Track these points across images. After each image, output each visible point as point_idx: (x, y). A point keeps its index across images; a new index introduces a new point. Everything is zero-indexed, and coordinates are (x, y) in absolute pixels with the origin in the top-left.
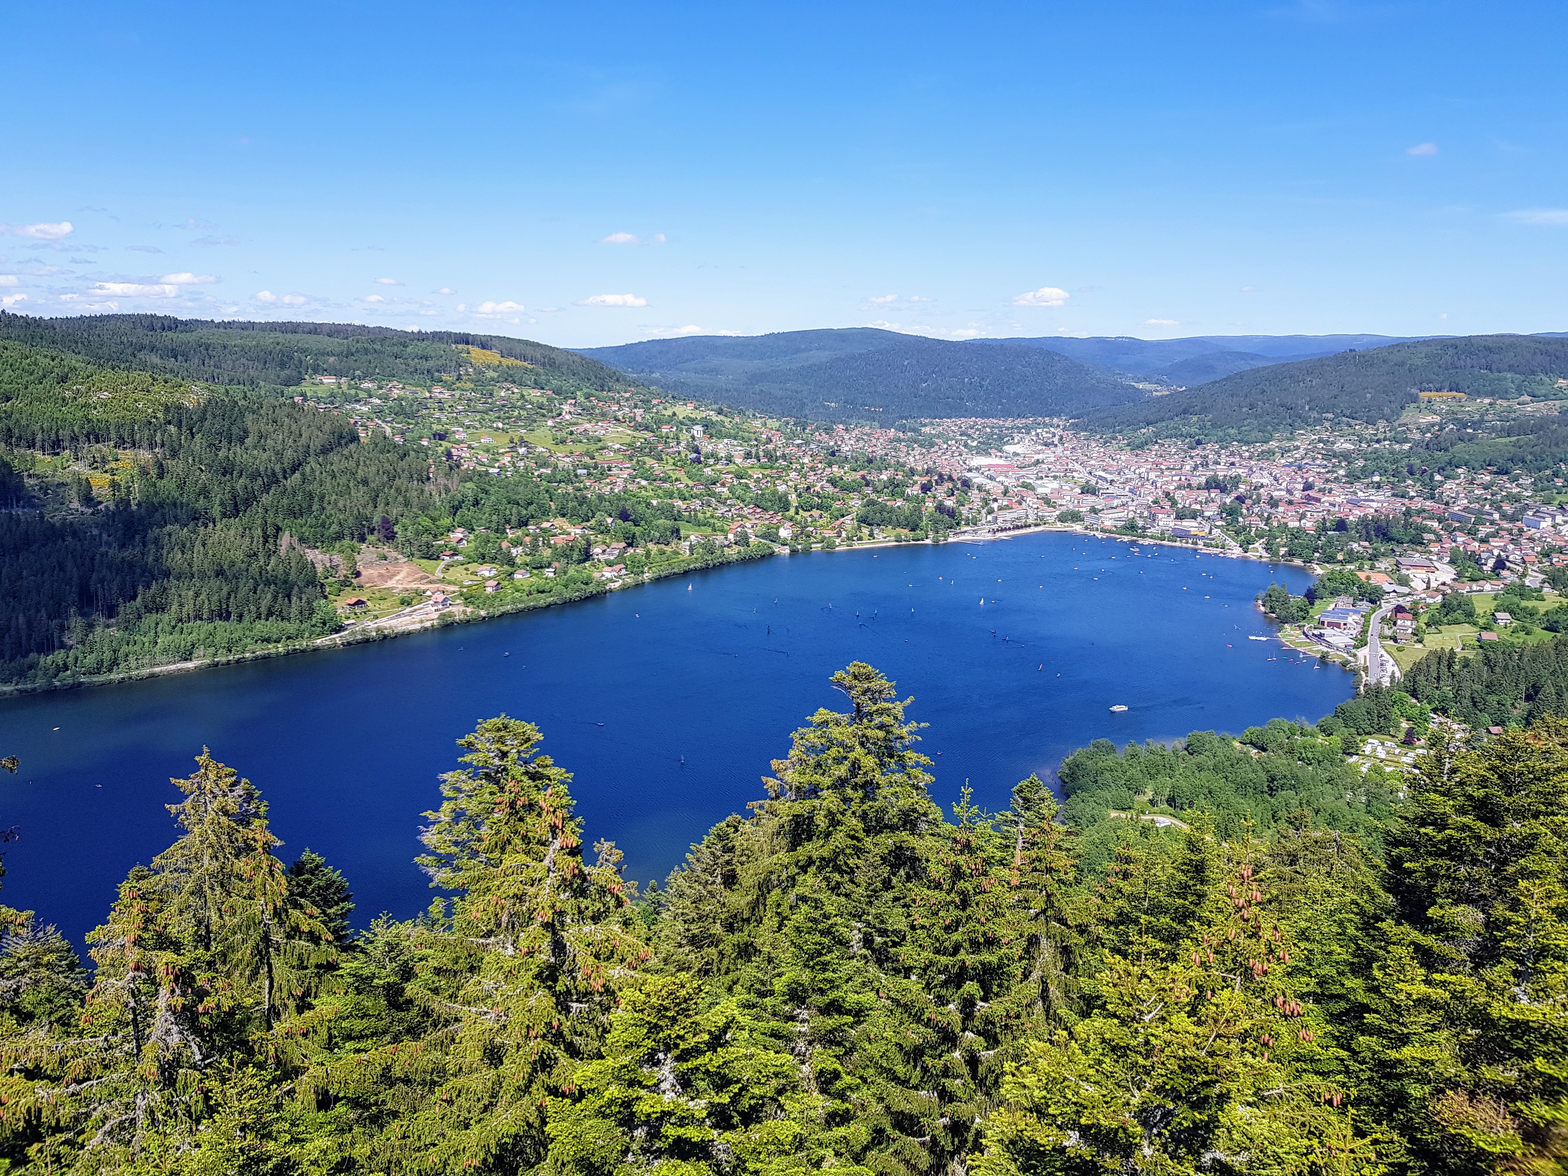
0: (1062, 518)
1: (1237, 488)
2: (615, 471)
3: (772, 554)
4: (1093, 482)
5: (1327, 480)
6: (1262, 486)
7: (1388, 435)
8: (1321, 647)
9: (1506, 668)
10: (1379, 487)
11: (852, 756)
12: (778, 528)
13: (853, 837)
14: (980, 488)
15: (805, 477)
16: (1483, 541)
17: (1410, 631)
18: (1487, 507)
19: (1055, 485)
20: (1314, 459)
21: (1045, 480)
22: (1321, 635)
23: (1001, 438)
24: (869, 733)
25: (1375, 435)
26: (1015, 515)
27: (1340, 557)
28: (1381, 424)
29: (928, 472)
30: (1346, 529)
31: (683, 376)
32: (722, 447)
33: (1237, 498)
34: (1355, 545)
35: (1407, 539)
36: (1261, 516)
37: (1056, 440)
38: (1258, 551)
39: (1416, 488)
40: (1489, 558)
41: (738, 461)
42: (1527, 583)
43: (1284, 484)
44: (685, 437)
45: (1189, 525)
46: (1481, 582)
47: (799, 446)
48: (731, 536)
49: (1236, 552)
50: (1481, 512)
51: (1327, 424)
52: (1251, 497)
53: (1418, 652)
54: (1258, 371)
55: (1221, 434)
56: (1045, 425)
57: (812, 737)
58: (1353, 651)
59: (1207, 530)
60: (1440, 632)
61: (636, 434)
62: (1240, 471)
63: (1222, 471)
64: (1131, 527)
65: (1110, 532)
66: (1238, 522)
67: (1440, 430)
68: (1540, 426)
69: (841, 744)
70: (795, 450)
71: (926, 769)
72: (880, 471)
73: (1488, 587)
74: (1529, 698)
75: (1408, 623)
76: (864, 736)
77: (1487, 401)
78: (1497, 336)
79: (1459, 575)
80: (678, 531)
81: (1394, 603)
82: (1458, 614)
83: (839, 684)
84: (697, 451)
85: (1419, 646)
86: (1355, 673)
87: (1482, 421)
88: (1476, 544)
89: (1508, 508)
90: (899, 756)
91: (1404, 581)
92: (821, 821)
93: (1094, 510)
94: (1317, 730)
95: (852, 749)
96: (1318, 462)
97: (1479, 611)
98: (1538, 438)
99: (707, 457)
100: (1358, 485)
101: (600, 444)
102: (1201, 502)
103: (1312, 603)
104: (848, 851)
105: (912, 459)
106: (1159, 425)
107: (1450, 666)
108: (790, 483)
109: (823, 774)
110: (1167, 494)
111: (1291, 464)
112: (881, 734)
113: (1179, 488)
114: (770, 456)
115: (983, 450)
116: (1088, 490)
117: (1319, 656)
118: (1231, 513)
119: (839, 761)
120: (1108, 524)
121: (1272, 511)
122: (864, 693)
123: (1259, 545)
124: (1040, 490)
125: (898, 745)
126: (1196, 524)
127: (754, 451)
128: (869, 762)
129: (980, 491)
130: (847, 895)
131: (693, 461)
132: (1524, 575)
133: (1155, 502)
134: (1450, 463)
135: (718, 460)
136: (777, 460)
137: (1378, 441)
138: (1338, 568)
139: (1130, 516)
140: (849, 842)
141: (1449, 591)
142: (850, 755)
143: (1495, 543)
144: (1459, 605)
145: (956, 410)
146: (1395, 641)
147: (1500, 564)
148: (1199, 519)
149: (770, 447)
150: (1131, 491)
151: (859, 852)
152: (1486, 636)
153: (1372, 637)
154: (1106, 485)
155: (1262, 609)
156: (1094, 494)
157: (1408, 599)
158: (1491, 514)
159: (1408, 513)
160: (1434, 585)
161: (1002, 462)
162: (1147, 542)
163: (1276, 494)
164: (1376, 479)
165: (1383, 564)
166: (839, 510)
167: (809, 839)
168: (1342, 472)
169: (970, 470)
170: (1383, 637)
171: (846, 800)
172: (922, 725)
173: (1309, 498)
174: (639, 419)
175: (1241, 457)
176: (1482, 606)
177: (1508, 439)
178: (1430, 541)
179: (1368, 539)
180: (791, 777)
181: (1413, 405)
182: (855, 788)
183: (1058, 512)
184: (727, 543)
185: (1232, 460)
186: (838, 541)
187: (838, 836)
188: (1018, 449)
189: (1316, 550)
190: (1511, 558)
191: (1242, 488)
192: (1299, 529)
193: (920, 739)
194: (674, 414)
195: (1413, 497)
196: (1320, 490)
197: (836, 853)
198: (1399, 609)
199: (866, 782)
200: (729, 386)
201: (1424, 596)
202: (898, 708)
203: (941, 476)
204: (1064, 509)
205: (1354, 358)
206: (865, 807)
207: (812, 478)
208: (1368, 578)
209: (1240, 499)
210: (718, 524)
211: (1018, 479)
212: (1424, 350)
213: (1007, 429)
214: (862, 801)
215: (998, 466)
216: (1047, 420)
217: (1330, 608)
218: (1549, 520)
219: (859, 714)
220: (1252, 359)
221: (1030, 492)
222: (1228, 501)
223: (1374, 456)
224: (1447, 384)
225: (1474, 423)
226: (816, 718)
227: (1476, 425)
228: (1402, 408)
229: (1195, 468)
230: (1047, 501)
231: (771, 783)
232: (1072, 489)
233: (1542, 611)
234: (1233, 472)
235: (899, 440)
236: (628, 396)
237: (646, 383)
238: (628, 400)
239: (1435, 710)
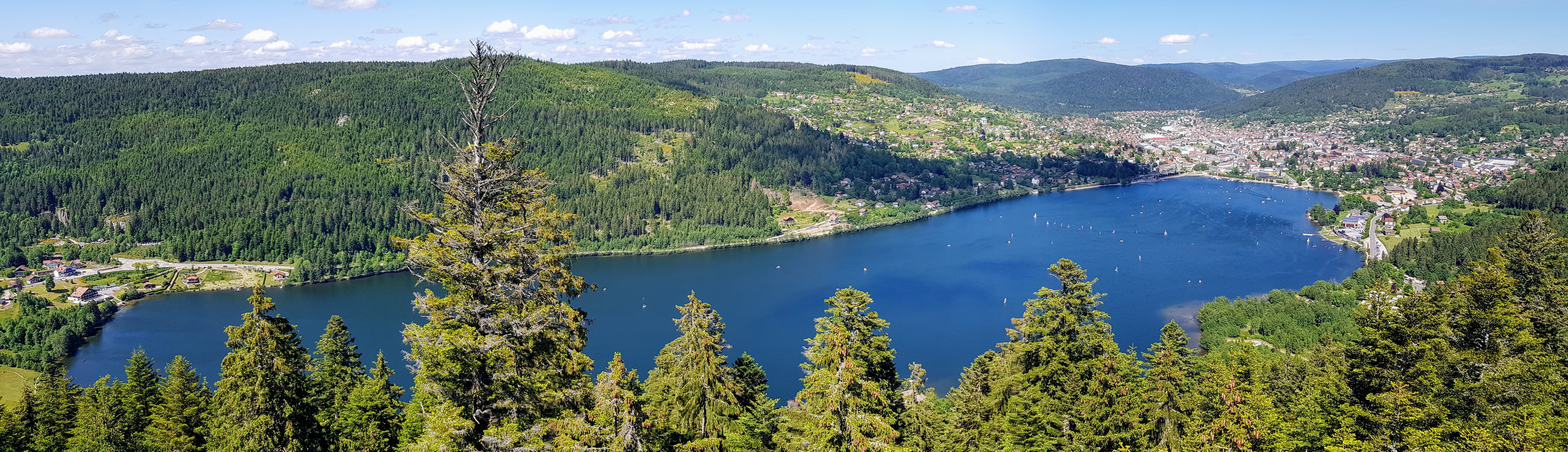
0: (1196, 169)
1: (1294, 148)
2: (935, 145)
3: (1027, 194)
4: (1213, 147)
5: (1345, 143)
6: (1309, 147)
7: (1378, 116)
8: (1343, 239)
9: (1445, 247)
10: (1374, 146)
11: (1061, 315)
12: (1031, 179)
13: (1063, 364)
14: (1149, 152)
15: (1047, 147)
16: (1431, 175)
17: (1392, 228)
18: (1433, 156)
19: (1192, 149)
20: (1337, 131)
21: (1186, 147)
22: (1343, 232)
23: (1160, 122)
24: (1071, 301)
25: (1371, 116)
26: (1169, 167)
27: (1353, 187)
28: (1374, 110)
29: (1118, 143)
30: (1356, 171)
31: (976, 89)
32: (998, 130)
33: (1295, 154)
34: (1361, 180)
35: (1390, 175)
36: (1308, 164)
37: (1192, 123)
38: (1307, 185)
39: (1394, 146)
40: (1435, 185)
41: (1007, 138)
42: (1456, 199)
43: (1321, 146)
44: (976, 124)
45: (1269, 171)
46: (1431, 199)
47: (1043, 129)
48: (1002, 183)
49: (1295, 185)
50: (1430, 159)
51: (1344, 111)
52: (1302, 154)
53: (1397, 240)
54: (1305, 81)
55: (1285, 118)
56: (1185, 114)
57: (1038, 304)
58: (1362, 240)
59: (1278, 173)
60: (1409, 228)
61: (947, 123)
62: (1296, 139)
63: (1286, 139)
64: (1235, 173)
65: (1224, 176)
66: (1295, 168)
67: (1407, 112)
68: (1460, 110)
69: (1055, 309)
70: (1041, 132)
71: (1106, 321)
72: (1090, 143)
73: (1434, 201)
74: (1458, 264)
75: (1391, 223)
76: (1068, 302)
77: (1432, 96)
78: (1436, 59)
79: (1419, 195)
80: (971, 180)
81: (1383, 212)
82: (1418, 218)
83: (1053, 271)
84: (983, 133)
85: (1397, 236)
86: (1362, 253)
87: (1429, 107)
88: (1428, 177)
89: (1444, 156)
90: (1090, 314)
91: (1388, 200)
92: (1043, 355)
93: (1214, 163)
94: (1342, 286)
95: (1061, 311)
96: (1340, 133)
97: (1429, 215)
98: (1460, 116)
99: (989, 136)
100: (1362, 145)
101: (926, 129)
102: (1274, 157)
103: (1338, 214)
104: (1059, 372)
105: (1109, 136)
106: (1250, 113)
107: (1414, 247)
108: (1038, 152)
109: (1045, 326)
110: (1255, 153)
111: (1325, 134)
112: (1079, 301)
113: (1262, 149)
114: (1026, 136)
115: (1150, 129)
116: (1211, 152)
117: (1342, 244)
118: (1292, 163)
119: (1053, 318)
120: (1222, 171)
121: (1315, 161)
122: (1068, 277)
123: (1307, 181)
124: (1183, 153)
125: (1089, 307)
126: (1272, 170)
127: (1016, 132)
128: (1071, 318)
129: (1149, 153)
130: (1059, 399)
131: (981, 139)
132: (1454, 194)
133: (1248, 158)
134: (1412, 132)
135: (995, 138)
136: (1030, 138)
137: (1372, 120)
138: (1352, 193)
139: (1235, 166)
140: (1060, 366)
141: (1413, 205)
142: (1059, 315)
143: (1438, 176)
144: (1419, 212)
145: (1134, 106)
146: (1384, 234)
147: (1441, 188)
148: (1274, 167)
149: (1026, 130)
150: (1235, 152)
151: (1066, 372)
152: (1434, 229)
153: (1371, 231)
154: (1221, 149)
155: (1310, 217)
156: (1214, 153)
157: (1391, 209)
158: (1435, 160)
159: (1390, 161)
160: (1405, 201)
161: (1161, 136)
162: (1244, 181)
163: (1316, 151)
164: (1372, 141)
165: (1377, 190)
166: (1066, 167)
167: (1036, 365)
168: (1353, 138)
169: (1143, 142)
170: (1377, 232)
171: (1057, 342)
173: (1335, 153)
174: (949, 114)
175: (1296, 130)
176: (1431, 213)
177: (1444, 117)
178: (1402, 176)
179: (1368, 176)
180: (1025, 329)
181: (1391, 99)
182: (1063, 334)
183: (1194, 165)
184: (1000, 187)
185: (1291, 132)
186: (1066, 186)
187: (1053, 364)
188: (1170, 128)
189: (1339, 183)
190: (1447, 185)
191: (1298, 149)
192: (1330, 172)
193: (1102, 303)
194: (970, 111)
195: (1392, 152)
196: (1341, 149)
197: (1053, 374)
198: (1386, 216)
199: (1070, 331)
200: (1002, 94)
201: (1399, 207)
202: (1089, 285)
203: (1126, 145)
204: (1197, 163)
205: (1358, 73)
206: (1070, 345)
207: (1051, 148)
208: (1369, 198)
209: (1297, 155)
210: (995, 176)
211: (1170, 146)
212: (1396, 67)
213: (1164, 117)
214: (1068, 342)
215: (1159, 138)
216: (1186, 111)
217: (1348, 216)
218: (1467, 162)
219: (1065, 290)
220: (1302, 74)
221: (1178, 154)
222: (1290, 156)
223: (1370, 128)
224: (1409, 87)
225: (1425, 108)
226: (1040, 293)
227: (1426, 110)
228: (1386, 101)
229: (1271, 137)
230: (1187, 159)
231: (1013, 332)
232: (1202, 151)
233: (1464, 214)
234: (1292, 139)
235: (1101, 125)
236: (943, 100)
237: (954, 92)
238: (943, 103)
239: (1407, 273)
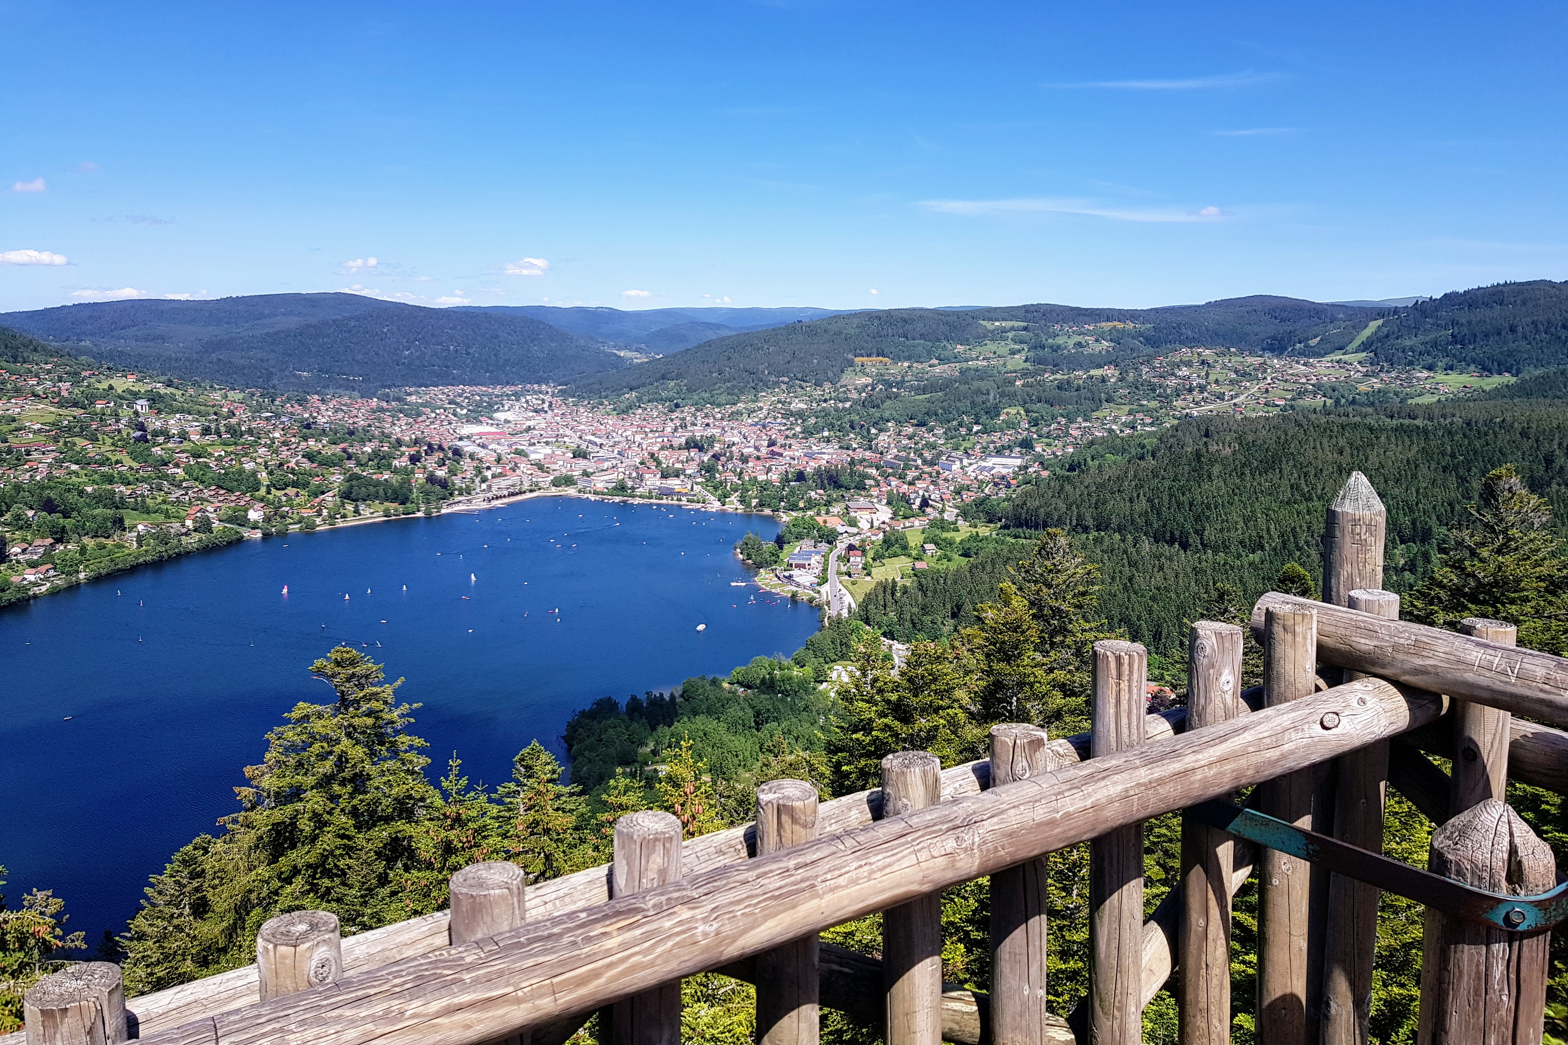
0: (556, 483)
1: (712, 447)
2: (35, 455)
3: (240, 539)
4: (584, 447)
5: (787, 437)
6: (734, 444)
7: (833, 395)
8: (791, 587)
9: (935, 591)
10: (828, 441)
11: (337, 749)
12: (246, 511)
13: (343, 837)
14: (472, 456)
15: (276, 452)
16: (911, 483)
17: (860, 566)
18: (912, 455)
19: (548, 450)
20: (775, 418)
21: (538, 446)
22: (791, 576)
23: (490, 405)
24: (356, 721)
25: (823, 395)
26: (510, 482)
27: (801, 505)
28: (827, 386)
29: (416, 442)
30: (805, 480)
31: (120, 345)
32: (174, 424)
33: (713, 456)
34: (813, 493)
35: (853, 485)
36: (734, 472)
37: (546, 406)
38: (733, 504)
39: (857, 441)
40: (916, 497)
41: (195, 437)
42: (946, 518)
43: (752, 441)
44: (125, 413)
45: (674, 483)
46: (912, 519)
47: (267, 419)
48: (189, 523)
49: (715, 506)
50: (908, 459)
51: (784, 387)
52: (725, 455)
53: (868, 584)
54: (723, 339)
55: (696, 397)
56: (534, 392)
57: (291, 734)
58: (818, 588)
59: (689, 487)
60: (884, 565)
61: (61, 411)
62: (714, 431)
63: (698, 432)
64: (621, 488)
65: (603, 494)
66: (715, 478)
67: (873, 389)
68: (945, 385)
69: (326, 738)
70: (263, 424)
71: (421, 751)
72: (363, 442)
73: (917, 523)
74: (954, 616)
75: (859, 559)
76: (350, 725)
77: (906, 364)
78: (910, 309)
79: (895, 514)
80: (121, 520)
81: (847, 542)
82: (896, 548)
83: (320, 672)
84: (141, 427)
85: (868, 578)
86: (820, 607)
87: (903, 381)
88: (906, 486)
89: (928, 455)
90: (390, 742)
91: (853, 523)
92: (305, 825)
93: (586, 474)
94: (792, 663)
95: (338, 741)
96: (779, 421)
97: (912, 544)
98: (946, 395)
99: (156, 434)
100: (812, 440)
101: (14, 425)
102: (682, 462)
103: (781, 548)
104: (338, 852)
105: (398, 429)
106: (641, 390)
107: (893, 594)
108: (259, 460)
109: (306, 774)
110: (652, 455)
111: (756, 424)
112: (370, 721)
113: (662, 448)
114: (234, 432)
115: (474, 417)
116: (579, 454)
117: (790, 595)
118: (708, 470)
119: (322, 757)
120: (600, 486)
121: (744, 466)
122: (349, 680)
123: (734, 498)
124: (533, 457)
125: (389, 730)
126: (679, 482)
127: (213, 426)
128: (358, 752)
129: (472, 459)
130: (339, 900)
131: (137, 440)
132: (943, 511)
133: (641, 463)
134: (882, 418)
135: (168, 437)
136: (242, 435)
137: (825, 401)
138: (800, 514)
139: (620, 477)
140: (339, 841)
141: (888, 529)
142: (335, 749)
143: (920, 484)
144: (897, 540)
145: (444, 378)
146: (850, 576)
147: (925, 503)
148: (682, 477)
149: (233, 421)
150: (619, 453)
151: (349, 850)
152: (919, 565)
153: (831, 573)
154: (596, 449)
155: (741, 556)
156: (585, 457)
157: (857, 538)
158: (915, 461)
159: (852, 463)
160: (876, 524)
161: (493, 429)
162: (637, 501)
163: (746, 451)
164: (826, 434)
165: (836, 509)
166: (318, 486)
167: (293, 847)
168: (798, 429)
169: (461, 439)
170: (840, 573)
171: (334, 798)
172: (415, 705)
173: (773, 453)
174: (65, 393)
175: (714, 418)
176: (914, 540)
177: (924, 396)
178: (871, 486)
179: (823, 487)
180: (269, 782)
181: (850, 369)
182: (343, 783)
183: (552, 477)
184: (184, 530)
185: (707, 421)
186: (318, 521)
187: (326, 839)
188: (509, 416)
189: (781, 500)
190: (932, 497)
191: (717, 447)
192: (768, 482)
193: (413, 720)
194: (111, 387)
195: (855, 449)
196: (782, 446)
197: (324, 858)
198: (851, 548)
199: (355, 774)
200: (180, 355)
201: (869, 534)
202: (388, 692)
203: (430, 446)
204: (557, 474)
205: (802, 328)
206: (355, 802)
207: (285, 453)
208: (825, 522)
209: (716, 457)
210: (172, 510)
211: (510, 446)
212: (856, 321)
213: (497, 396)
214: (352, 796)
215: (489, 433)
216: (536, 387)
217: (796, 551)
218: (958, 463)
219: (345, 703)
220: (718, 329)
221: (523, 459)
222: (706, 459)
223: (823, 414)
224: (875, 351)
225: (897, 383)
226: (296, 714)
227: (900, 384)
228: (843, 371)
229: (676, 430)
230: (540, 467)
231: (245, 793)
232: (564, 454)
233: (958, 540)
234: (709, 432)
235: (382, 410)
236: (49, 367)
237: (73, 352)
238: (49, 372)
239: (884, 634)
